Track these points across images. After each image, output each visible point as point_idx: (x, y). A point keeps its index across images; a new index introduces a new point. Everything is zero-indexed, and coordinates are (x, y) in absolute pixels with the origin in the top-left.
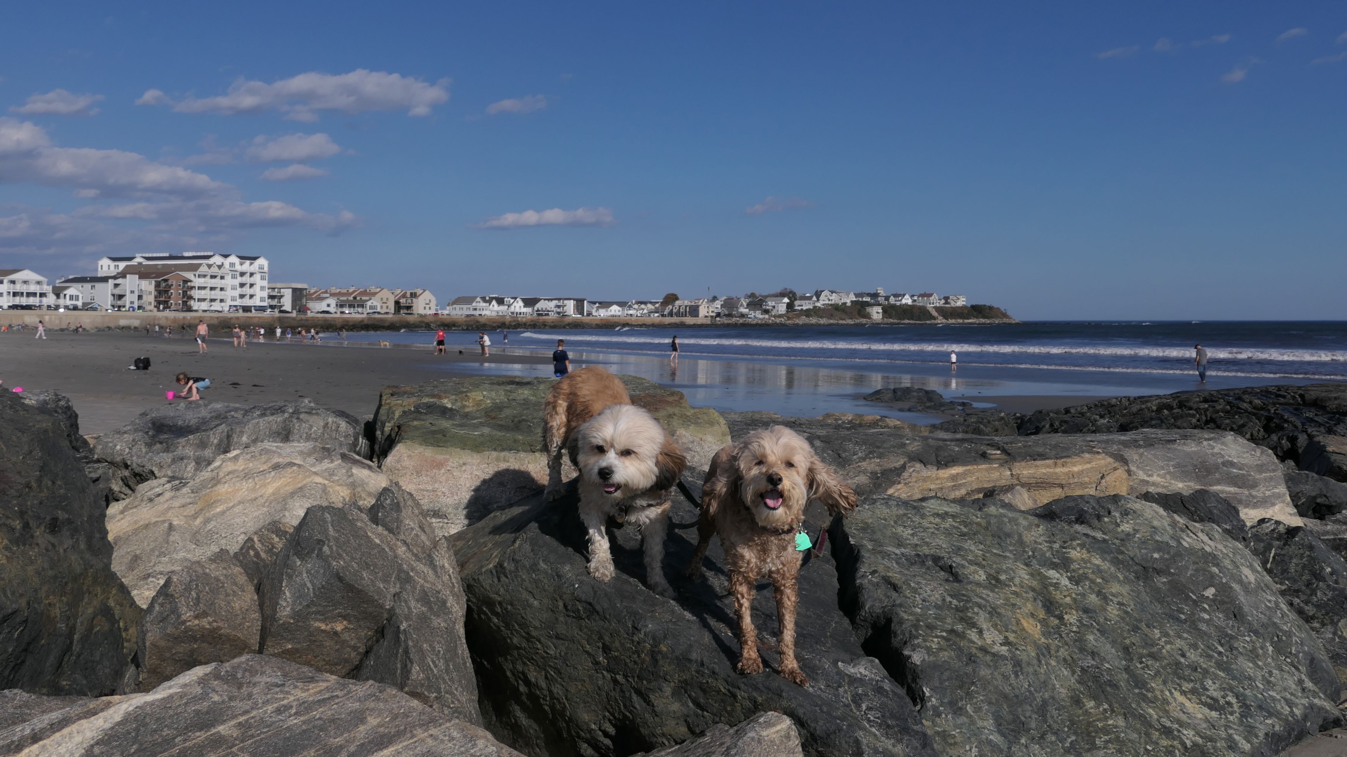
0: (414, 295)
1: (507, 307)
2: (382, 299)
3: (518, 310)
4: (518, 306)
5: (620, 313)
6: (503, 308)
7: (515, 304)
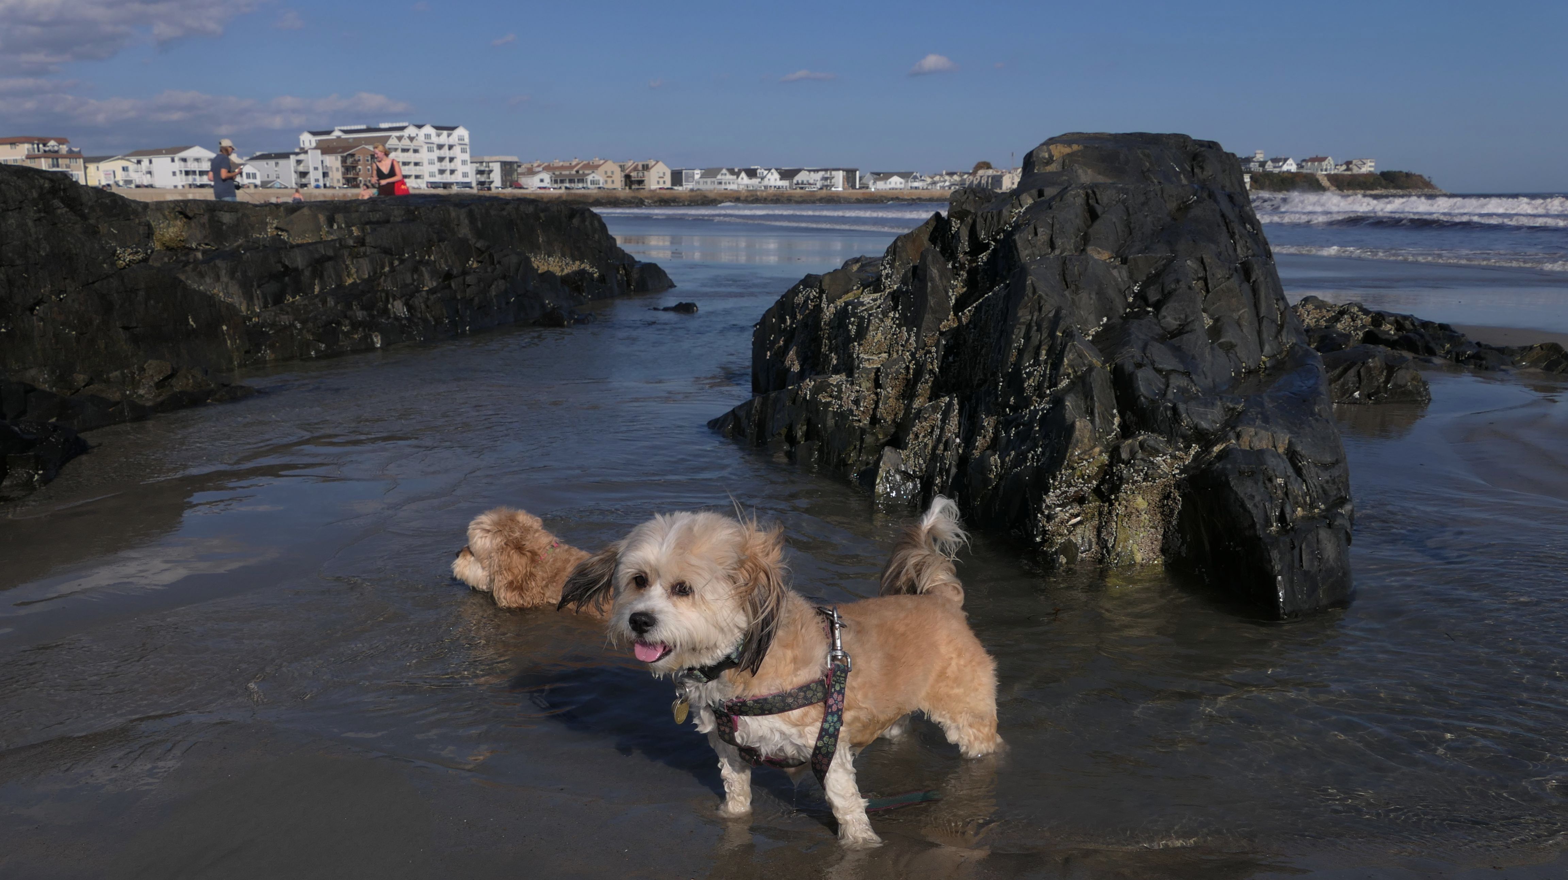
0: (646, 168)
1: (760, 180)
2: (606, 172)
3: (772, 183)
4: (773, 179)
5: (902, 186)
6: (755, 181)
7: (769, 176)
